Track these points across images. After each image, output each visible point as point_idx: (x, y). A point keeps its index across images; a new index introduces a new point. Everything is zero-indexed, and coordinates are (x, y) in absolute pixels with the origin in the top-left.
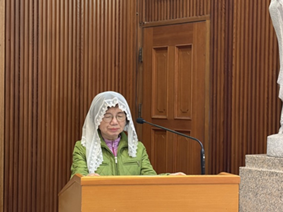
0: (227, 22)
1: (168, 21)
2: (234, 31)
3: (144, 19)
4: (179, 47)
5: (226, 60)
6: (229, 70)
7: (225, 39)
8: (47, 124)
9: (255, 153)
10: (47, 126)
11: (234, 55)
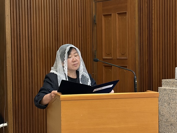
5: (148, 21)
6: (151, 27)
7: (147, 7)
8: (38, 64)
9: (168, 79)
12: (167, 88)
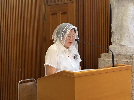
0: (83, 3)
1: (56, 3)
2: (86, 6)
3: (46, 3)
4: (62, 13)
5: (83, 17)
6: (84, 21)
7: (82, 9)
10: (12, 45)
11: (86, 15)
12: (105, 59)
